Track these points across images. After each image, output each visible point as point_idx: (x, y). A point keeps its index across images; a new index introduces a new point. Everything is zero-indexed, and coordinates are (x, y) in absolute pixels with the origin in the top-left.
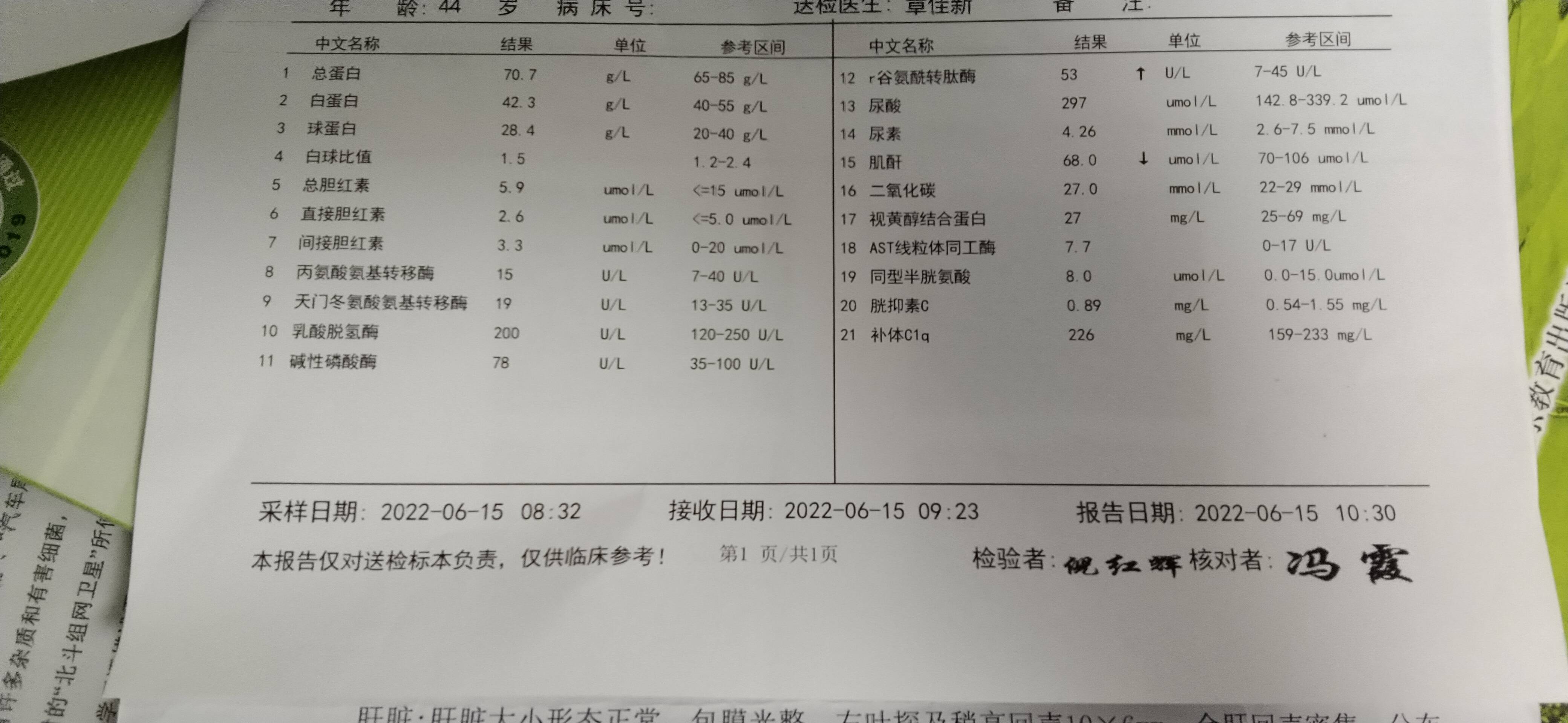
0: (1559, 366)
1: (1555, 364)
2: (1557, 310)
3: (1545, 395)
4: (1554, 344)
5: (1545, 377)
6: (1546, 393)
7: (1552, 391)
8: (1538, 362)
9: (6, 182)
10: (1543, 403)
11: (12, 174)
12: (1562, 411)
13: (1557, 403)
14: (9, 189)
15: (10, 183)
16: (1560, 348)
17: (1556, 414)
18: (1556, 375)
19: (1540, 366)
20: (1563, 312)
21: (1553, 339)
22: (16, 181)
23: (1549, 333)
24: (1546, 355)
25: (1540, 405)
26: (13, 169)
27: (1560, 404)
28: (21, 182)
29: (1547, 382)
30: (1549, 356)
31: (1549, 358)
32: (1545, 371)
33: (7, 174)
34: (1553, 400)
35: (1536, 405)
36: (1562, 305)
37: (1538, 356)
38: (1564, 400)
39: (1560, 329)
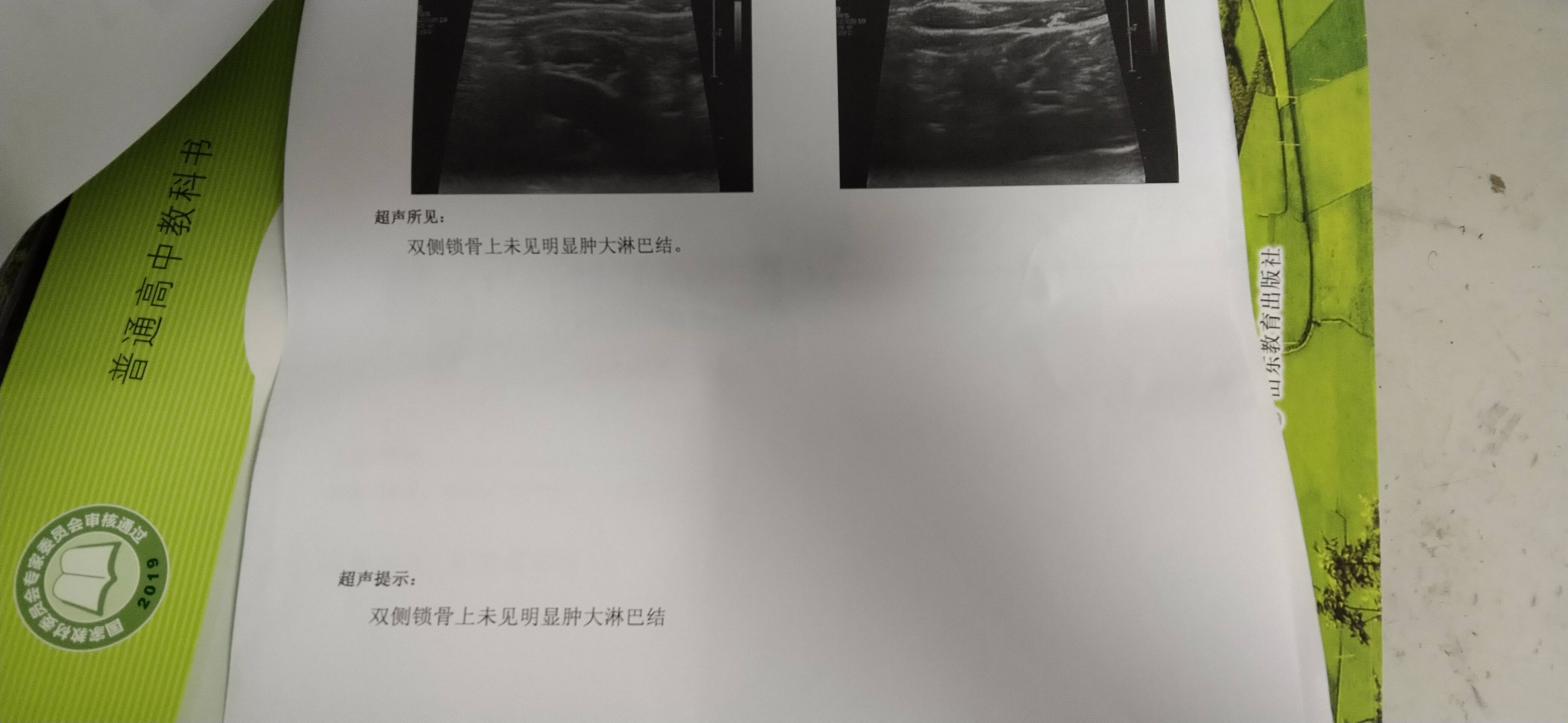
0: (1277, 320)
1: (1274, 319)
2: (1262, 283)
3: (1274, 342)
4: (1268, 306)
5: (1270, 330)
6: (1275, 340)
7: (1278, 338)
8: (1262, 322)
9: (133, 537)
10: (1275, 348)
11: (136, 530)
12: (1290, 349)
13: (1285, 345)
14: (137, 543)
15: (137, 538)
16: (1273, 308)
17: (1286, 352)
18: (1277, 326)
19: (1264, 324)
20: (1266, 283)
21: (1266, 303)
22: (141, 534)
23: (1262, 300)
24: (1265, 315)
25: (1273, 350)
26: (135, 526)
27: (1288, 345)
28: (145, 534)
29: (1273, 333)
30: (1267, 315)
31: (1268, 317)
32: (1269, 326)
33: (132, 531)
34: (1281, 343)
35: (1271, 350)
36: (1264, 278)
37: (1261, 318)
38: (1289, 341)
39: (1269, 295)
